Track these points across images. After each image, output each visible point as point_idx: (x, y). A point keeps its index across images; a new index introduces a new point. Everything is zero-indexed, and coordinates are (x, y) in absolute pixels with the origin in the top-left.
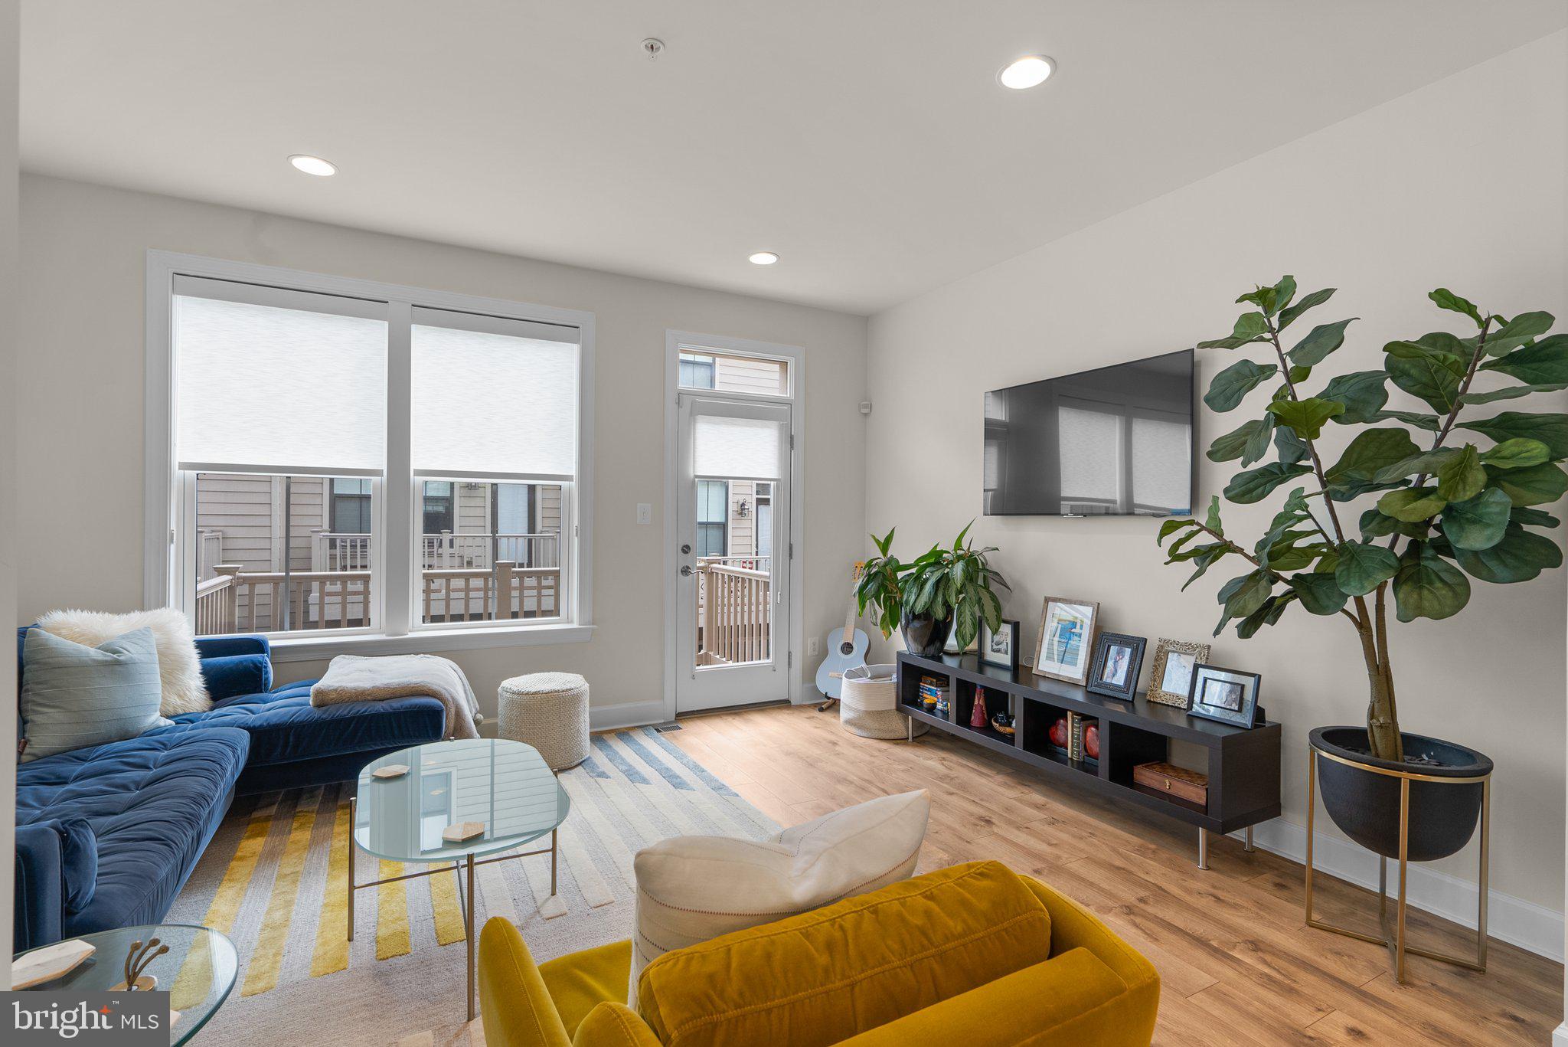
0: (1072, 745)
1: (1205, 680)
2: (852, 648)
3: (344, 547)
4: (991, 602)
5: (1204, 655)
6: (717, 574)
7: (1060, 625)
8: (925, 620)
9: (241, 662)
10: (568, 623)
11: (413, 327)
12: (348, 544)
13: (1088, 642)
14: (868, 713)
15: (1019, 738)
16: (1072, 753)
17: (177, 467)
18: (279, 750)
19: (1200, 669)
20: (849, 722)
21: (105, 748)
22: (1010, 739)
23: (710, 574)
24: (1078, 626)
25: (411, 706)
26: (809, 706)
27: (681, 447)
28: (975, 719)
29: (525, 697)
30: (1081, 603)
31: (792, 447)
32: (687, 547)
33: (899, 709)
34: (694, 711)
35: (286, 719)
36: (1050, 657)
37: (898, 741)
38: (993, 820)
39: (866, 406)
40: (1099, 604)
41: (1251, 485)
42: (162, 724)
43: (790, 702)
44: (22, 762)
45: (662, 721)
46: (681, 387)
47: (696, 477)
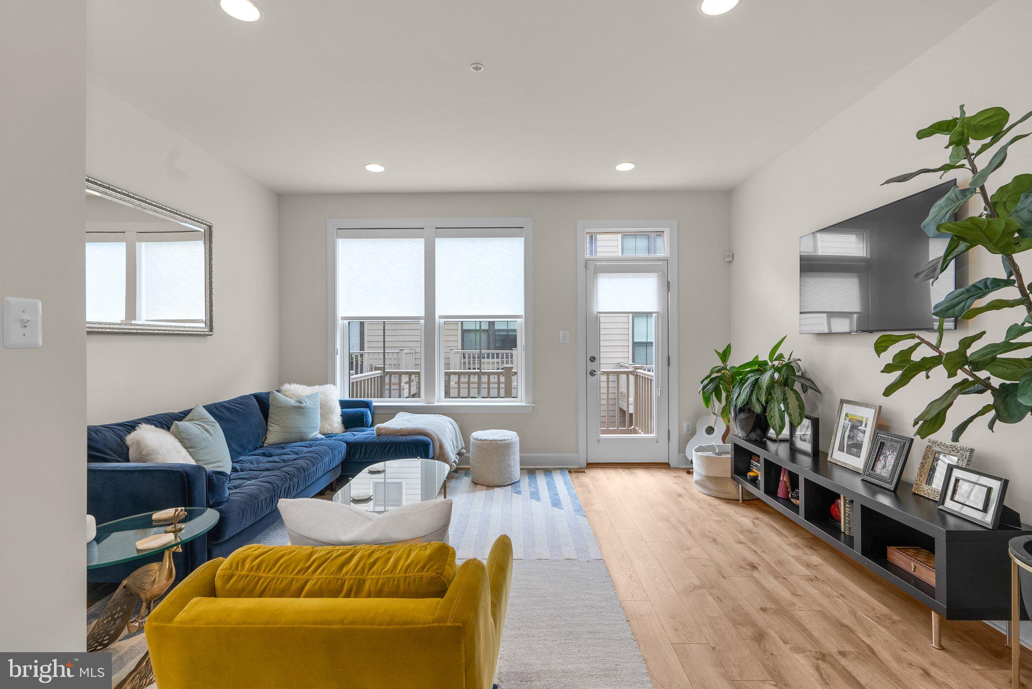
0: (845, 522)
1: (957, 481)
2: (714, 431)
3: (469, 358)
4: (796, 401)
5: (965, 458)
6: (640, 376)
7: (850, 423)
8: (748, 413)
9: (357, 412)
10: (521, 402)
11: (437, 240)
12: (472, 356)
13: (870, 438)
14: (708, 477)
15: (802, 509)
16: (845, 529)
17: (340, 318)
18: (358, 454)
19: (955, 470)
20: (697, 482)
21: (292, 444)
22: (795, 508)
23: (637, 376)
24: (864, 425)
25: (415, 440)
26: (682, 469)
27: (588, 293)
28: (781, 493)
29: (479, 442)
30: (867, 405)
31: (669, 290)
32: (594, 358)
33: (732, 478)
34: (599, 463)
35: (362, 440)
36: (841, 449)
37: (731, 501)
38: (759, 567)
39: (729, 256)
40: (880, 407)
41: (955, 301)
42: (319, 437)
43: (669, 465)
44: (263, 447)
45: (578, 467)
46: (588, 256)
47: (598, 313)
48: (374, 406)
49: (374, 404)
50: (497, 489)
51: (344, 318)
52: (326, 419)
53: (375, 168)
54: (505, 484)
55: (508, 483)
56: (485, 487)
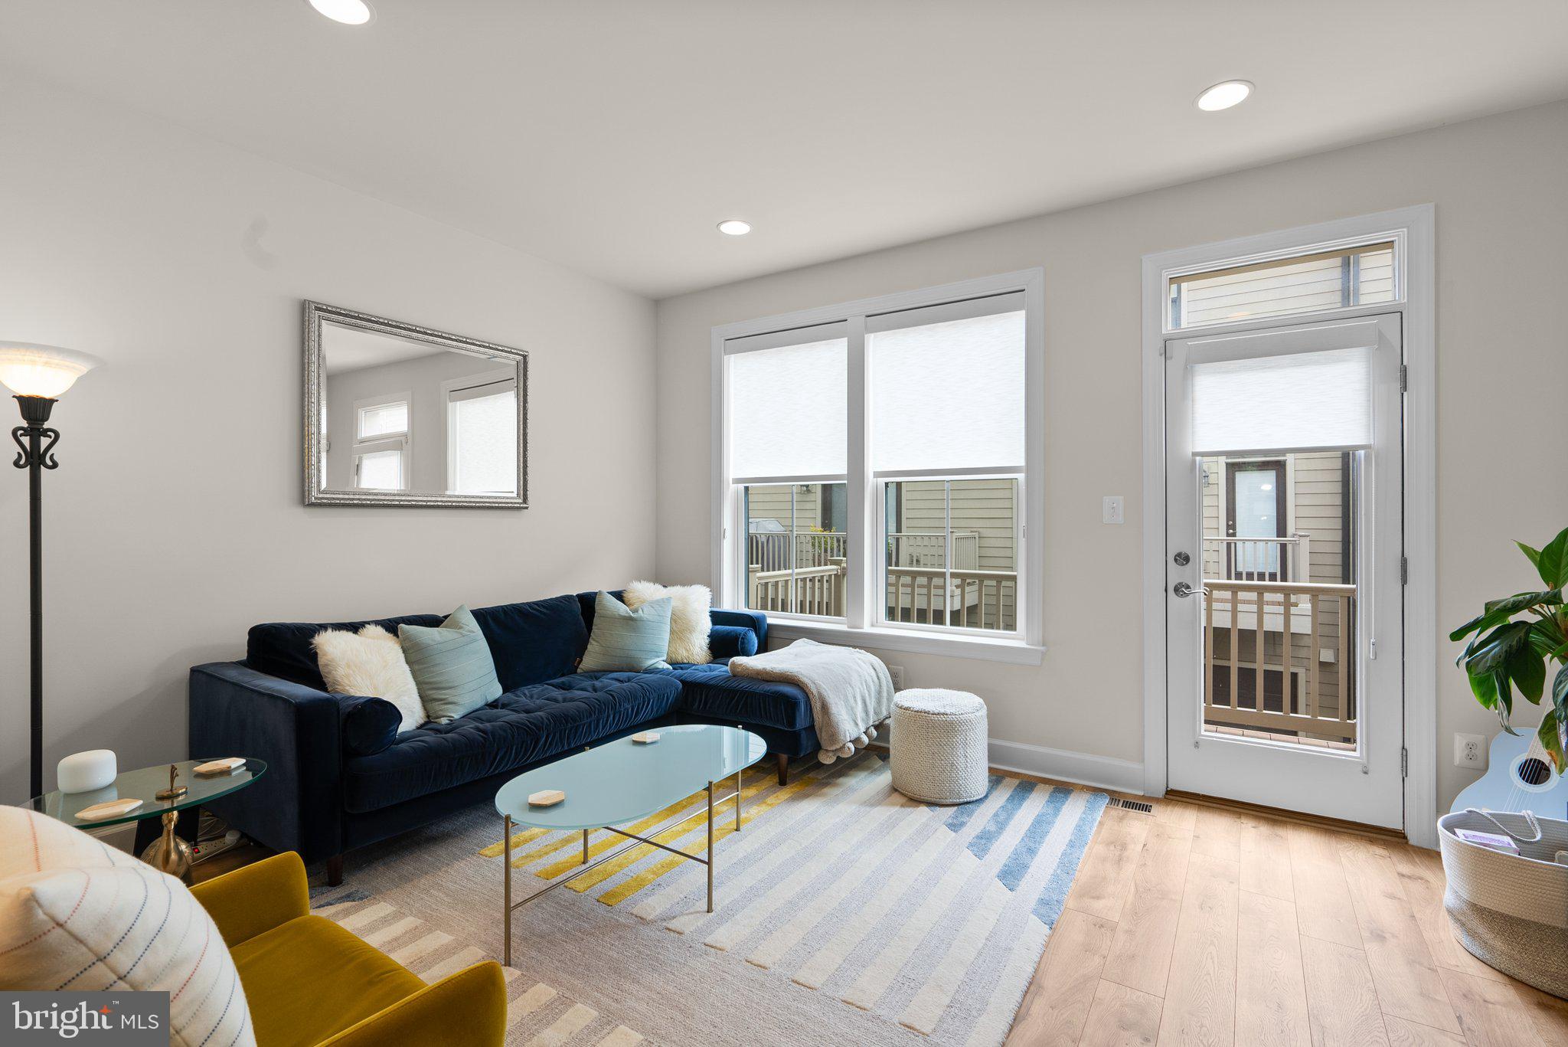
10: (1021, 639)
11: (870, 337)
17: (734, 480)
31: (1404, 388)
32: (1184, 556)
42: (660, 667)
43: (1405, 837)
44: (576, 672)
45: (1141, 793)
46: (1168, 328)
47: (1195, 454)
48: (769, 625)
49: (769, 621)
50: (924, 809)
51: (738, 481)
52: (680, 639)
53: (735, 228)
54: (944, 802)
55: (949, 801)
56: (903, 800)
